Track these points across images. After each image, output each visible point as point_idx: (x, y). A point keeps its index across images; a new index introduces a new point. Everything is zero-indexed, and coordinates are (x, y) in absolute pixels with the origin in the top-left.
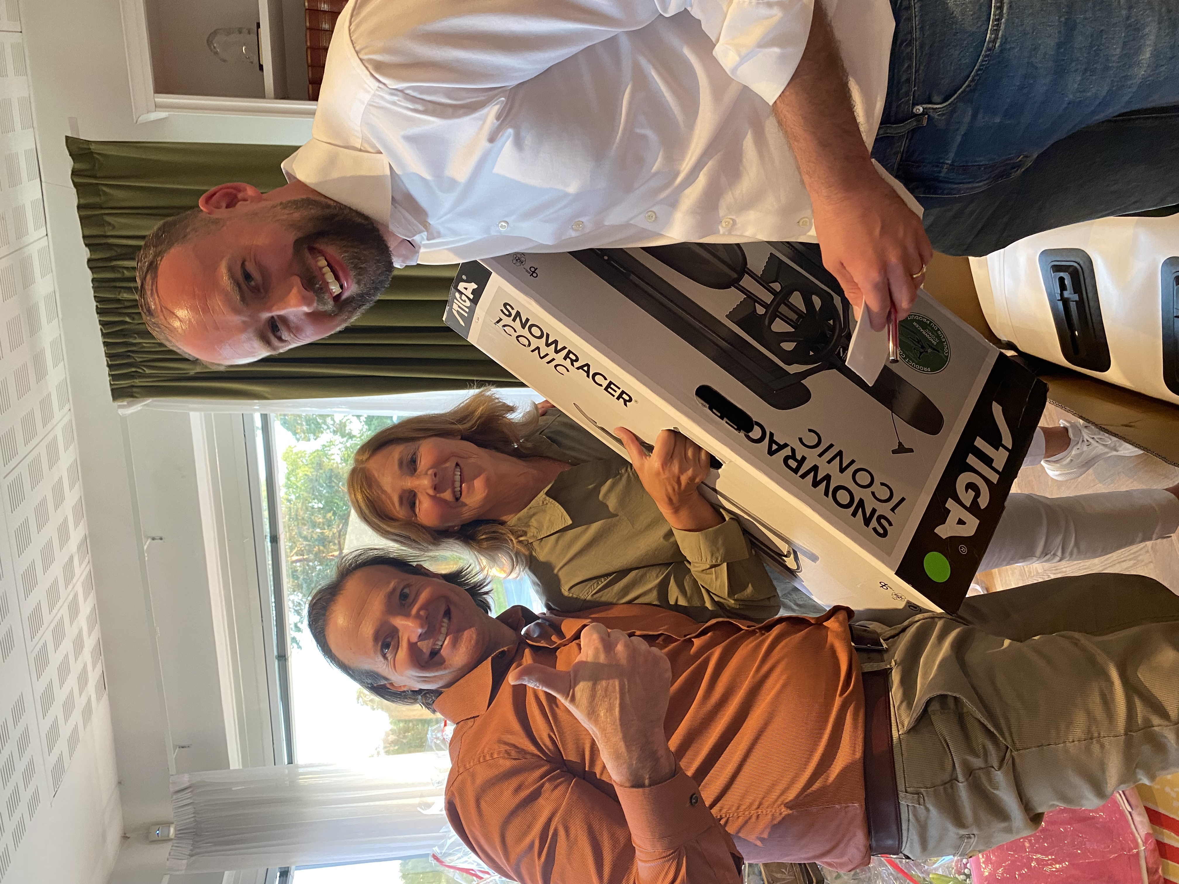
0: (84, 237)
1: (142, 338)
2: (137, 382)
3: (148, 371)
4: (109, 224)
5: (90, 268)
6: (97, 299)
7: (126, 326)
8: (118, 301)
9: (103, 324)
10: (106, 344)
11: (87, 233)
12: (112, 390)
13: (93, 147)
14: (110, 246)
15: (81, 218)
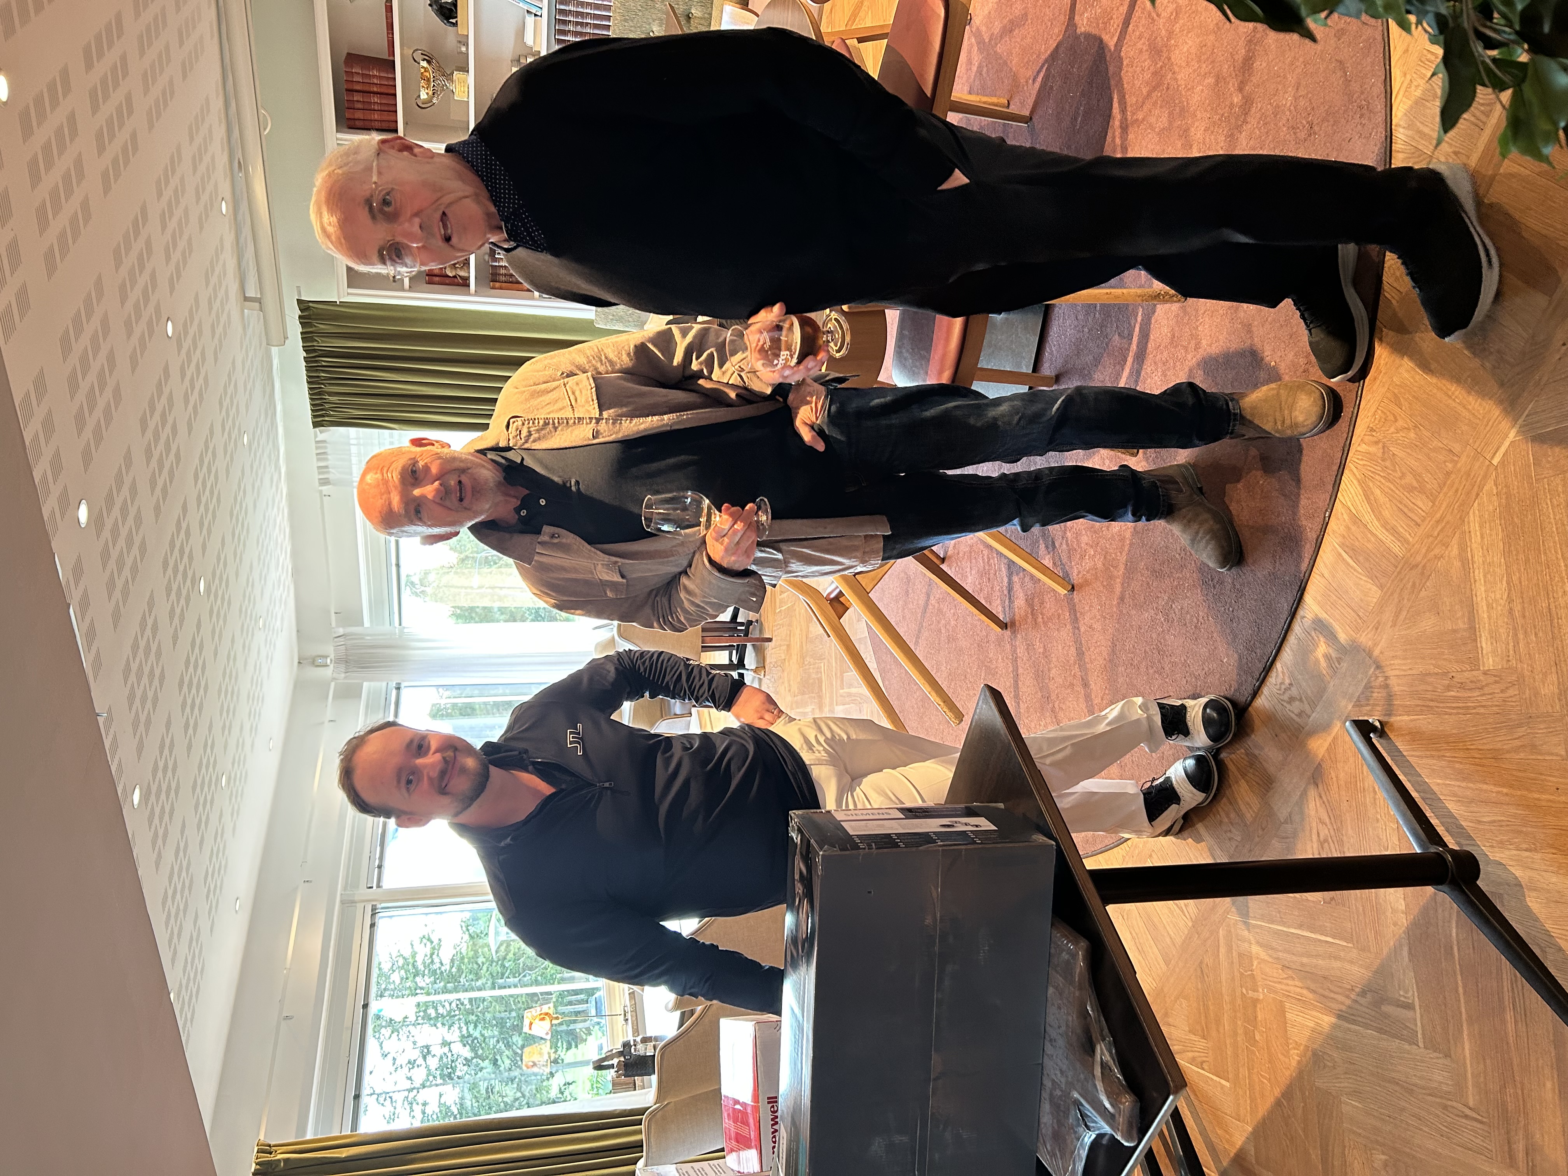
0: (304, 348)
1: (328, 396)
2: (326, 417)
3: (332, 412)
4: (317, 341)
5: (305, 361)
6: (308, 377)
7: (320, 390)
8: (318, 377)
9: (310, 389)
10: (310, 399)
11: (305, 345)
12: (313, 423)
13: (311, 304)
14: (315, 351)
15: (303, 339)
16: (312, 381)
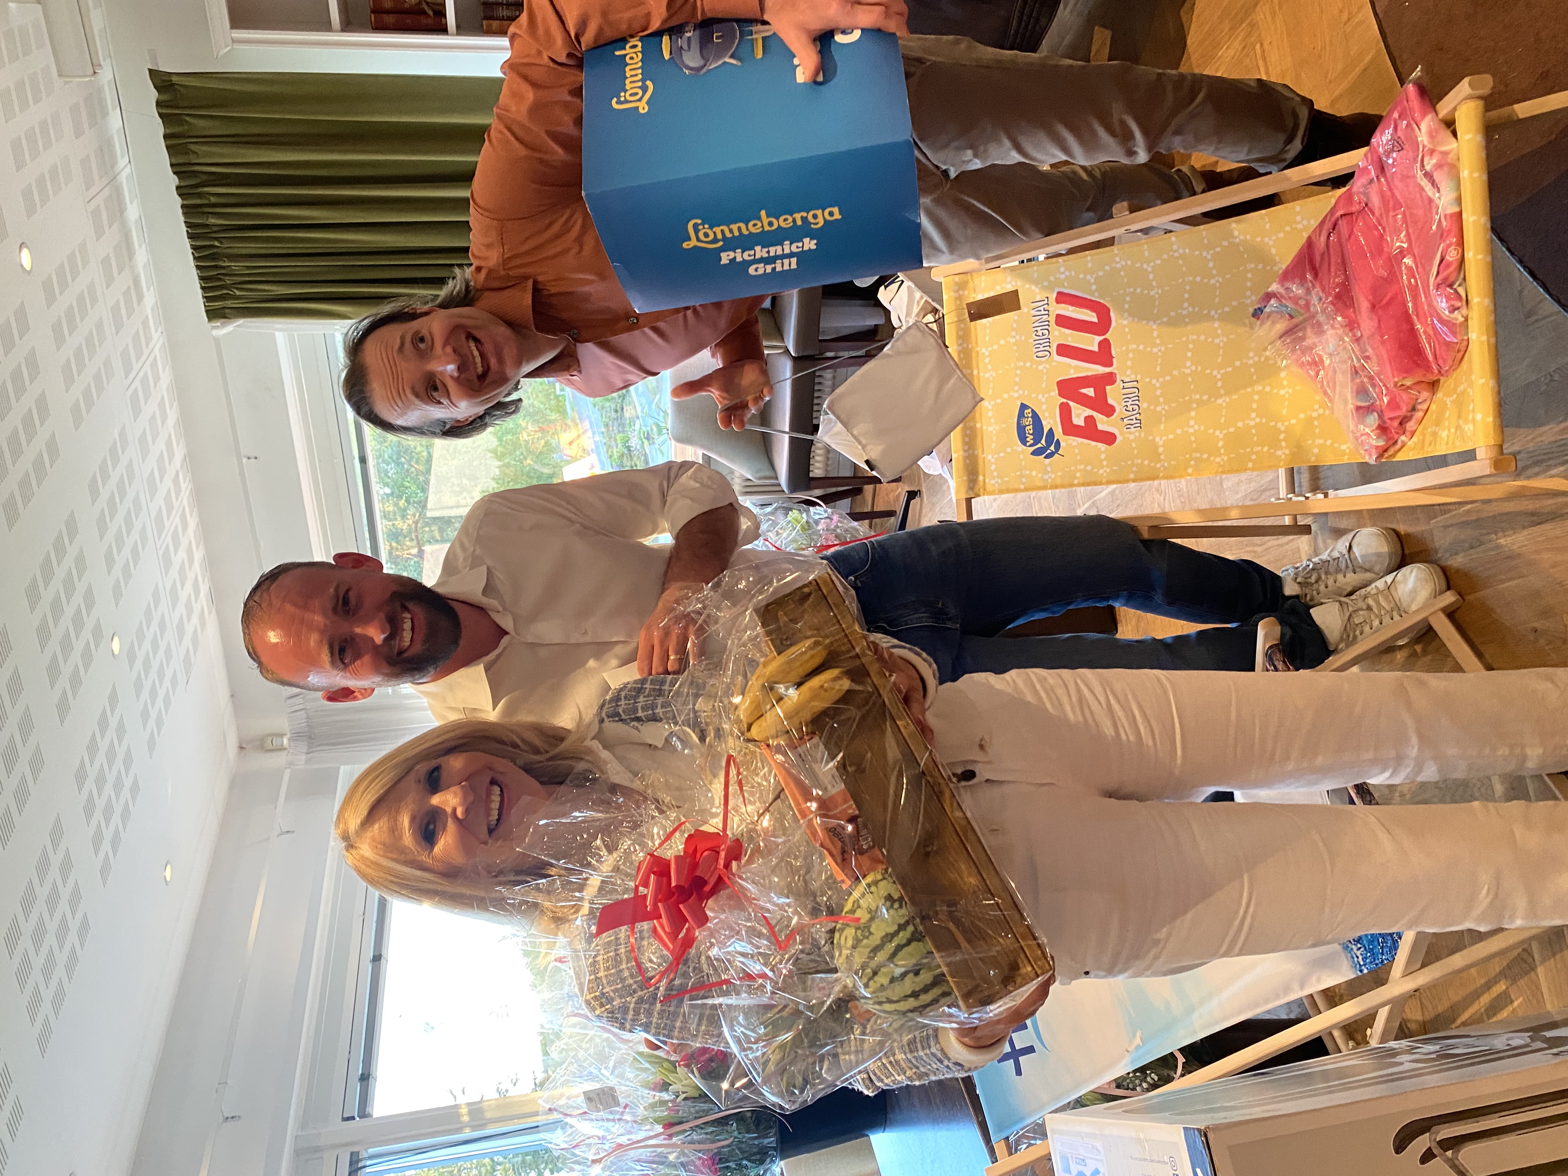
0: (172, 165)
1: (231, 261)
2: (229, 303)
3: (238, 293)
4: (194, 152)
5: (180, 195)
6: (189, 225)
7: (215, 250)
8: (207, 226)
9: (194, 248)
10: (198, 267)
11: (174, 161)
12: (207, 311)
13: (175, 79)
14: (194, 174)
15: (168, 147)
16: (196, 232)
